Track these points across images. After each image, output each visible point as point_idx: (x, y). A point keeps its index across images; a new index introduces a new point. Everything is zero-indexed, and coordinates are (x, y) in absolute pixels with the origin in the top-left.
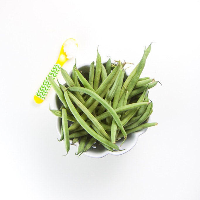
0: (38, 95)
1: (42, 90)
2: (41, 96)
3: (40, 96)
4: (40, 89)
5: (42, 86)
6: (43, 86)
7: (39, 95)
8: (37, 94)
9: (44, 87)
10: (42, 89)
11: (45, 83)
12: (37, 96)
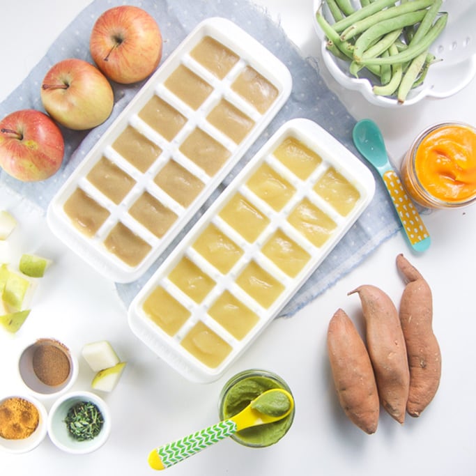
0: (161, 453)
1: (175, 449)
2: (165, 459)
3: (163, 457)
4: (173, 445)
5: (179, 442)
6: (182, 444)
7: (163, 455)
8: (161, 450)
9: (181, 446)
10: (175, 446)
11: (187, 441)
12: (159, 452)
